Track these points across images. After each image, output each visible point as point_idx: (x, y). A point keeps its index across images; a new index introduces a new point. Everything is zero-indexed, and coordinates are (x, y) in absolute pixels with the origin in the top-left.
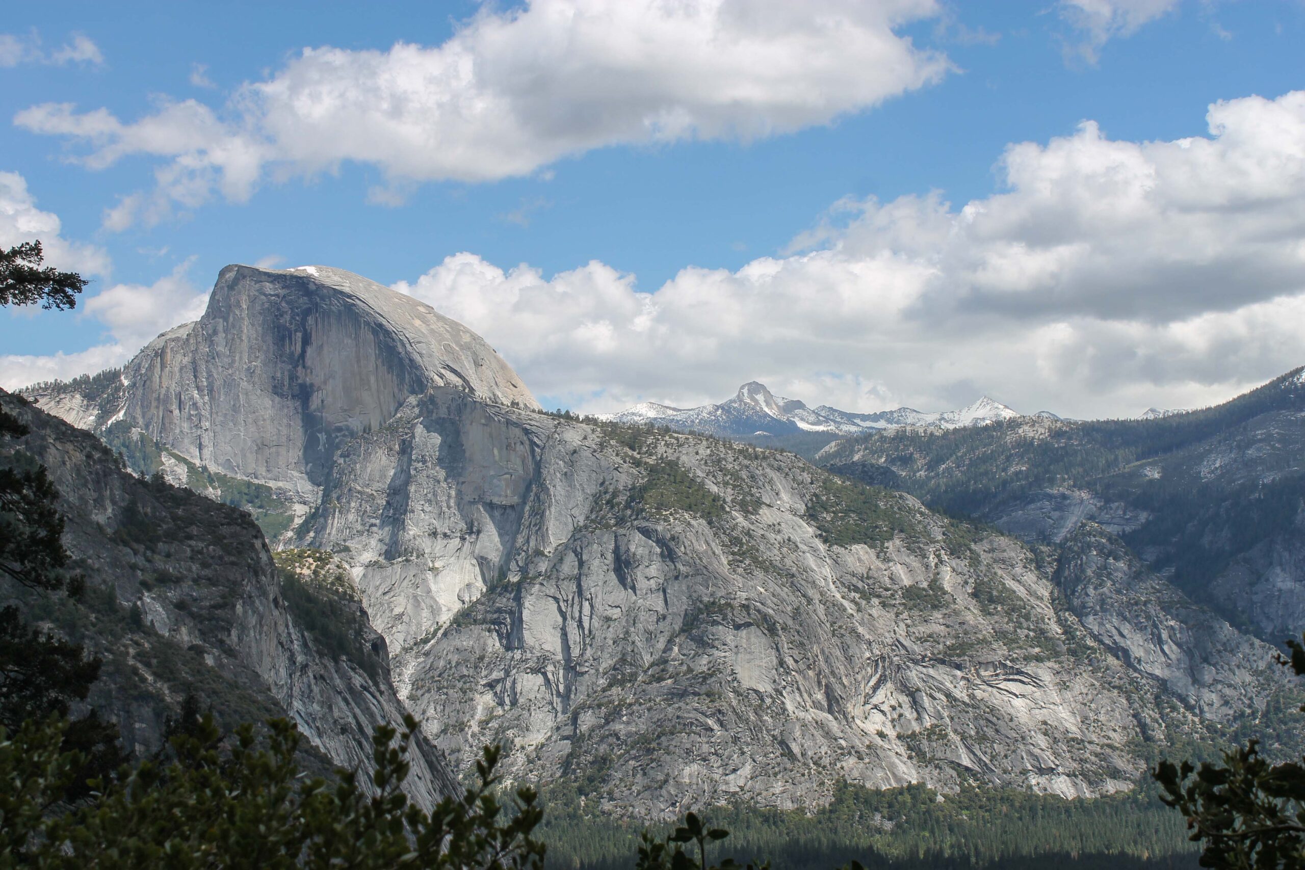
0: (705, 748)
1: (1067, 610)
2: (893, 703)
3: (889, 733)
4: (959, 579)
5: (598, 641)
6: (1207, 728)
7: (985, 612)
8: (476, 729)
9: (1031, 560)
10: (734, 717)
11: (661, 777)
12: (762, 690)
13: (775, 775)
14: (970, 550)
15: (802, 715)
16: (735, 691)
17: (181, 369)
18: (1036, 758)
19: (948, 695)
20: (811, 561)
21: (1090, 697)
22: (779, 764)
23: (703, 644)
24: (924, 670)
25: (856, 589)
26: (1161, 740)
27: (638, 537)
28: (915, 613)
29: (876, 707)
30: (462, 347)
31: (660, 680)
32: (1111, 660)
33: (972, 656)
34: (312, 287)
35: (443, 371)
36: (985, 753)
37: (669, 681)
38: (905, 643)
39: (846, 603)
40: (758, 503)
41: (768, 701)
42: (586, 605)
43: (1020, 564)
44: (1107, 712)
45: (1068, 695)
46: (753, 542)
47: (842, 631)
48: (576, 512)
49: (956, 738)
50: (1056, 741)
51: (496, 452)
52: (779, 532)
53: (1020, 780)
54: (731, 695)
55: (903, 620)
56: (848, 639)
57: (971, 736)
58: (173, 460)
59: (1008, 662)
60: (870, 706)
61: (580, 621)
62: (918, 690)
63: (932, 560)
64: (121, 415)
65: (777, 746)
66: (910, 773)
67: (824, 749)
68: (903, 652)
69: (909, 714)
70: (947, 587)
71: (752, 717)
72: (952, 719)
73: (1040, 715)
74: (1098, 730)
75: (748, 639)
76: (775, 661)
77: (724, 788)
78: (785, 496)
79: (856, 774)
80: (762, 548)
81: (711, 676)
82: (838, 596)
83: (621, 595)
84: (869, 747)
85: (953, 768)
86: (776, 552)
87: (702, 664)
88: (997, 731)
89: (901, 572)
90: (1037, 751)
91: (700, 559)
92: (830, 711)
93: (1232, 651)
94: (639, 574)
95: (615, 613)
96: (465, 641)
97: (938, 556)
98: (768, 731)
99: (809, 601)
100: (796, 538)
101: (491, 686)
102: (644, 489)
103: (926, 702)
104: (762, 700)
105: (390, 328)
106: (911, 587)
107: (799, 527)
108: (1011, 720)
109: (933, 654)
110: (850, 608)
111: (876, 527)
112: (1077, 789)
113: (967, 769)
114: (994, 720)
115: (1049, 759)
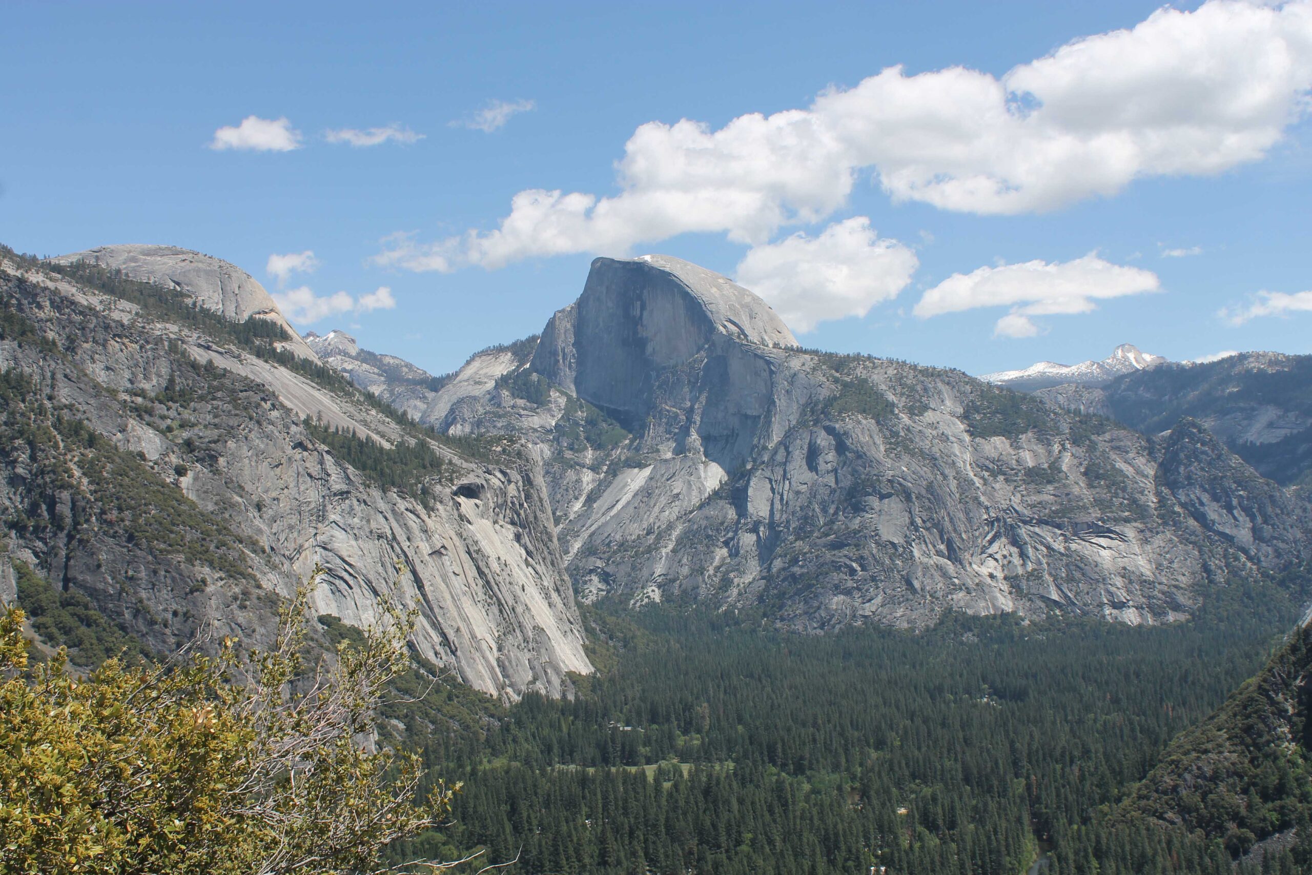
0: (850, 584)
1: (1163, 485)
2: (1005, 553)
3: (998, 575)
4: (1076, 461)
5: (791, 508)
6: (1262, 574)
7: (1090, 486)
8: (711, 572)
9: (1145, 448)
10: (872, 562)
11: (816, 604)
12: (896, 542)
13: (899, 603)
14: (1089, 440)
15: (925, 560)
16: (877, 543)
17: (565, 332)
18: (1111, 594)
19: (1049, 547)
20: (956, 449)
21: (1166, 549)
22: (903, 596)
23: (858, 509)
24: (1032, 528)
25: (988, 469)
26: (1221, 583)
27: (823, 433)
28: (1032, 486)
29: (990, 556)
30: (742, 306)
31: (827, 535)
32: (1192, 522)
33: (1070, 518)
34: (646, 269)
35: (726, 323)
36: (1071, 590)
37: (833, 536)
38: (1017, 508)
39: (976, 479)
40: (926, 408)
41: (901, 550)
42: (787, 482)
43: (1135, 451)
44: (1180, 561)
45: (1148, 548)
46: (911, 436)
47: (967, 500)
48: (791, 418)
49: (1050, 579)
50: (1131, 582)
51: (748, 378)
52: (936, 428)
53: (1096, 610)
54: (873, 545)
55: (1019, 491)
56: (971, 505)
57: (1062, 578)
58: (558, 394)
59: (1100, 523)
60: (986, 555)
61: (782, 495)
62: (1026, 543)
63: (1056, 448)
64: (528, 366)
65: (903, 583)
66: (1006, 604)
67: (940, 585)
68: (1015, 515)
69: (1017, 561)
70: (1064, 468)
71: (887, 561)
72: (1048, 564)
73: (1121, 562)
74: (1169, 575)
75: (889, 504)
76: (907, 521)
77: (861, 612)
78: (948, 403)
79: (962, 603)
80: (917, 440)
81: (859, 532)
82: (971, 474)
83: (809, 476)
84: (977, 585)
85: (1044, 602)
86: (927, 442)
87: (856, 523)
88: (1083, 575)
89: (1028, 457)
90: (1113, 589)
91: (862, 447)
92: (949, 559)
93: (1288, 514)
94: (821, 460)
95: (803, 488)
96: (711, 512)
97: (1063, 445)
98: (898, 572)
99: (945, 477)
100: (948, 432)
101: (726, 543)
102: (835, 398)
103: (1030, 552)
104: (896, 550)
105: (693, 294)
106: (1033, 467)
107: (954, 424)
108: (1096, 566)
109: (1039, 516)
110: (978, 482)
111: (1015, 424)
112: (1142, 618)
113: (1055, 601)
114: (1082, 565)
115: (1122, 595)
